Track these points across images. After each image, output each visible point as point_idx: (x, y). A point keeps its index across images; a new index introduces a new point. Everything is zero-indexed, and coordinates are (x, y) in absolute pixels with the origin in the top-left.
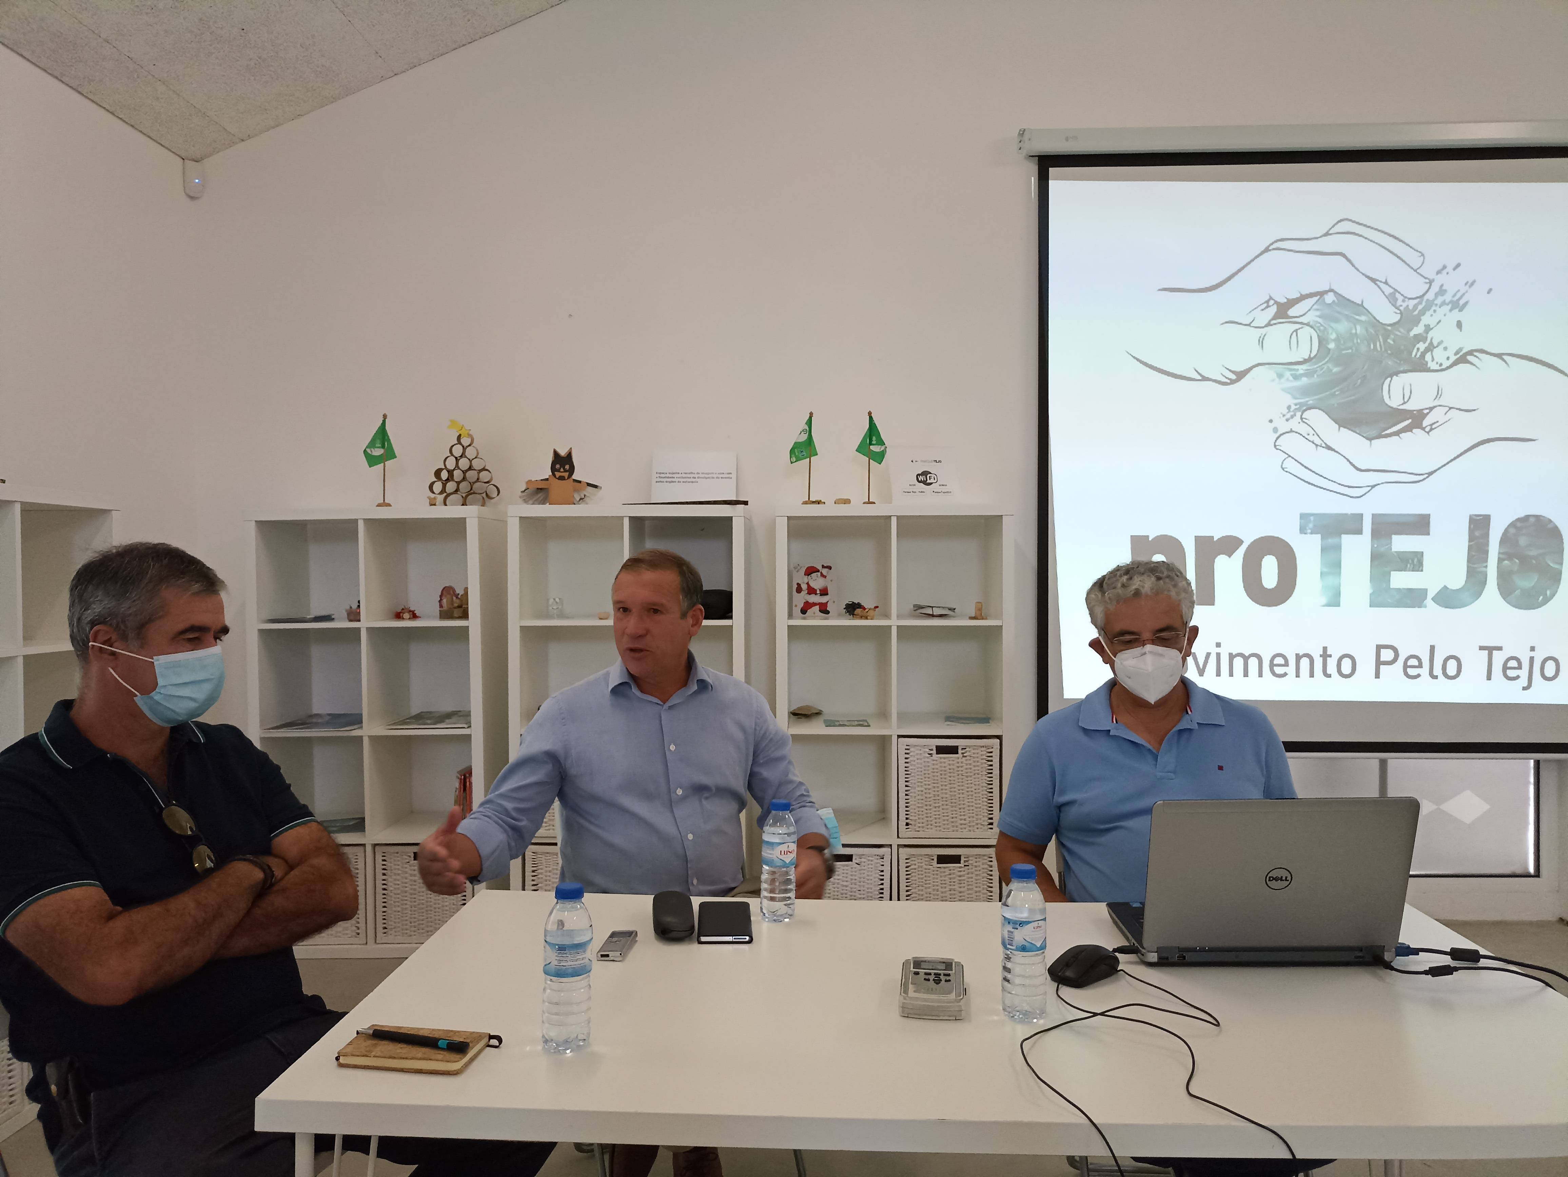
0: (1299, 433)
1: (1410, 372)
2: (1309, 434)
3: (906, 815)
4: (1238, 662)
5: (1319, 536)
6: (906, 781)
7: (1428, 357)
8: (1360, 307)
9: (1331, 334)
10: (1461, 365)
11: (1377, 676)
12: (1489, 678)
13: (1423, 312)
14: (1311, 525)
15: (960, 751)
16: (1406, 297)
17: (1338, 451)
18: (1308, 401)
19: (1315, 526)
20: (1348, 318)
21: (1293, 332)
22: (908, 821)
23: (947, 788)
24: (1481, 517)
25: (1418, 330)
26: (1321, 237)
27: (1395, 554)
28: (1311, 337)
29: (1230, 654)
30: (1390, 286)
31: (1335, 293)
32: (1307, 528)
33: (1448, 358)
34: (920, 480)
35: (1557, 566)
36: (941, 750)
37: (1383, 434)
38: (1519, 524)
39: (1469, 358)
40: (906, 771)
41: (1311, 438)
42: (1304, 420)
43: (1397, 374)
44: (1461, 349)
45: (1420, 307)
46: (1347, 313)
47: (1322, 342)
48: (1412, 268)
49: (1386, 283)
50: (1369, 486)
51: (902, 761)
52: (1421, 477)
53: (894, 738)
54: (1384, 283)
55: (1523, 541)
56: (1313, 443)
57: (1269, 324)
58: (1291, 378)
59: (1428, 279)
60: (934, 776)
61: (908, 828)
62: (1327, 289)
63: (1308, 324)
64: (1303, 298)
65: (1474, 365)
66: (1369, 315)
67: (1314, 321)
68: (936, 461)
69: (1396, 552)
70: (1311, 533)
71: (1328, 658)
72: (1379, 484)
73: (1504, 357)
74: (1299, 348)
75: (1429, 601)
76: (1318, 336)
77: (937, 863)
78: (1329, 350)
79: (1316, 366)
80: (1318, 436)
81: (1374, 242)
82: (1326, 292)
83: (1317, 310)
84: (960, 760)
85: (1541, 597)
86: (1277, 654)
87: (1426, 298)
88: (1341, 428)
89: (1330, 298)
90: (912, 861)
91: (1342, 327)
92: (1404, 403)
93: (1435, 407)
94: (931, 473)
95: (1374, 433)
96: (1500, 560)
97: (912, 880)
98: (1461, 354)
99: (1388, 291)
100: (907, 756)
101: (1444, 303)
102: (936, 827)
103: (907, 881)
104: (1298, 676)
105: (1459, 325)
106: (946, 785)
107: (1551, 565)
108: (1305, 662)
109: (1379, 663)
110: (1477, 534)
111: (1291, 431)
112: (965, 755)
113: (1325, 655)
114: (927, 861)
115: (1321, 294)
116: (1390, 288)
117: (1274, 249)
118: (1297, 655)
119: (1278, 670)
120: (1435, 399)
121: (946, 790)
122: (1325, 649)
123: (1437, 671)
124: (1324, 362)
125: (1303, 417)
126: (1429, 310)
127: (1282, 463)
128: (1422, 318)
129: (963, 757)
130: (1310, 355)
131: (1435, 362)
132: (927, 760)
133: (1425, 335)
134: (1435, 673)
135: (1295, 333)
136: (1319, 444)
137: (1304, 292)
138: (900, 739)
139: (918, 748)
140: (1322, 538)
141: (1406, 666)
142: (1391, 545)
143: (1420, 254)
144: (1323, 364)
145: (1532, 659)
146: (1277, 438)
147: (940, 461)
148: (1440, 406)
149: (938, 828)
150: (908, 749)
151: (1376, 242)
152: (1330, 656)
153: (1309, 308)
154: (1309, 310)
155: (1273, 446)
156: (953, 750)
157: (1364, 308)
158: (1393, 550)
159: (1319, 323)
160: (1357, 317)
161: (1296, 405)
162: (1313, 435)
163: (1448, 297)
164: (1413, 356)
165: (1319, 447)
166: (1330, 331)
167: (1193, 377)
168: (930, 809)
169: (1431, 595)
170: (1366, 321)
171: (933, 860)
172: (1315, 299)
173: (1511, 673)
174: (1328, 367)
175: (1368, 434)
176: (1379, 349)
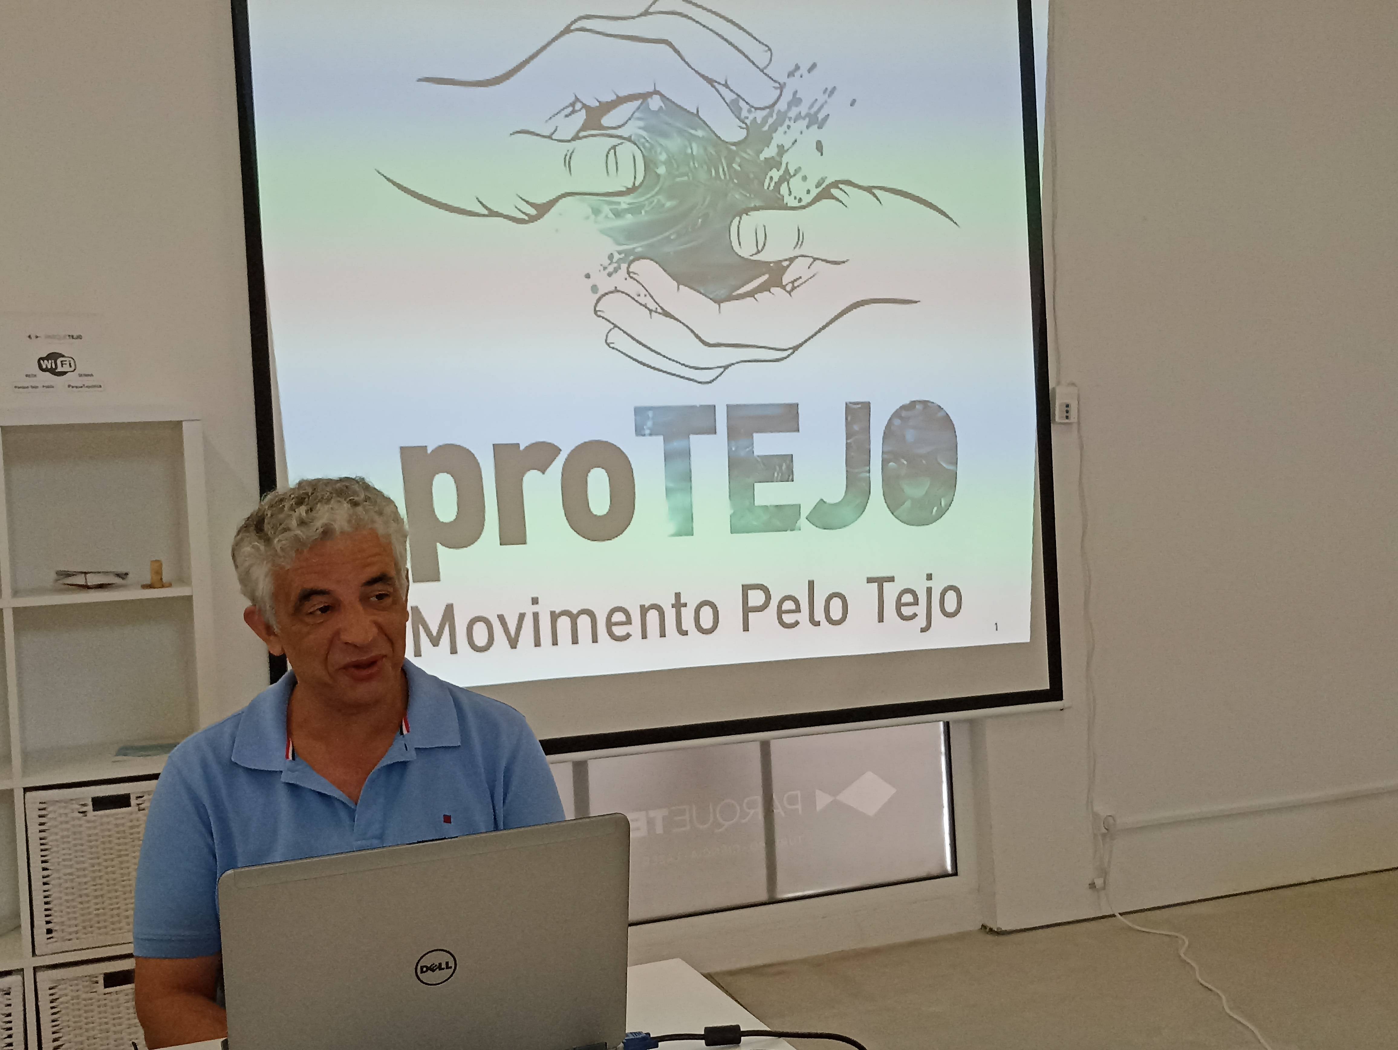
0: (627, 294)
1: (763, 209)
2: (639, 295)
3: (47, 916)
4: (564, 624)
5: (661, 438)
6: (43, 862)
7: (784, 189)
8: (695, 118)
9: (661, 153)
10: (825, 201)
11: (746, 628)
12: (881, 619)
13: (774, 129)
14: (649, 424)
15: (133, 802)
16: (753, 107)
17: (679, 318)
18: (634, 248)
19: (654, 424)
20: (681, 132)
21: (610, 150)
22: (50, 926)
23: (113, 863)
24: (860, 406)
25: (770, 152)
26: (638, 16)
27: (759, 460)
28: (634, 157)
29: (552, 613)
30: (731, 90)
31: (662, 96)
32: (645, 427)
33: (808, 192)
34: (44, 367)
35: (951, 467)
36: (100, 803)
37: (734, 294)
38: (904, 414)
39: (834, 192)
40: (42, 844)
41: (641, 299)
42: (631, 275)
43: (747, 211)
44: (823, 180)
45: (771, 121)
46: (679, 125)
47: (649, 165)
48: (758, 67)
49: (726, 85)
50: (720, 367)
51: (34, 829)
52: (785, 354)
53: (19, 794)
54: (723, 85)
55: (910, 435)
56: (646, 307)
57: (576, 138)
58: (611, 215)
59: (779, 83)
60: (91, 847)
61: (52, 937)
62: (651, 89)
63: (629, 139)
64: (620, 101)
65: (841, 202)
66: (707, 129)
67: (636, 135)
68: (73, 336)
69: (758, 456)
70: (651, 435)
71: (682, 608)
72: (733, 364)
73: (877, 192)
74: (618, 172)
75: (803, 522)
76: (644, 156)
77: (106, 987)
78: (658, 176)
79: (643, 199)
80: (652, 297)
81: (708, 28)
82: (649, 95)
83: (639, 119)
84: (134, 816)
85: (935, 508)
86: (615, 608)
87: (777, 108)
88: (681, 287)
89: (655, 103)
90: (61, 990)
91: (674, 144)
92: (758, 252)
93: (797, 257)
94: (63, 356)
95: (723, 293)
96: (885, 462)
97: (63, 1021)
98: (823, 186)
99: (729, 96)
100: (42, 820)
101: (798, 117)
102: (99, 928)
103: (54, 1024)
104: (644, 636)
105: (819, 147)
106: (112, 860)
107: (944, 465)
108: (653, 616)
109: (747, 610)
110: (856, 428)
111: (616, 290)
112: (142, 806)
113: (679, 605)
114: (87, 986)
115: (644, 97)
116: (732, 94)
117: (577, 30)
118: (642, 607)
119: (618, 631)
120: (796, 246)
121: (113, 867)
122: (678, 596)
123: (819, 615)
124: (653, 193)
125: (631, 270)
126: (781, 125)
127: (607, 336)
128: (774, 135)
129: (139, 810)
130: (634, 184)
131: (792, 197)
132: (77, 822)
133: (778, 159)
134: (817, 619)
135: (612, 151)
136: (654, 309)
137: (622, 94)
138: (28, 794)
139: (59, 804)
140: (665, 441)
141: (780, 612)
142: (753, 447)
143: (767, 48)
144: (653, 196)
145: (929, 590)
146: (599, 300)
147: (79, 337)
148: (803, 256)
149: (103, 930)
150: (44, 809)
151: (710, 28)
152: (685, 605)
153: (630, 116)
154: (630, 119)
155: (593, 313)
156: (123, 801)
157: (700, 119)
158: (756, 454)
159: (645, 138)
160: (693, 132)
161: (620, 253)
162: (645, 296)
163: (803, 109)
164: (766, 188)
165: (653, 314)
166: (659, 150)
167: (477, 211)
168: (88, 902)
169: (805, 512)
170: (703, 137)
171: (97, 982)
172: (637, 103)
173: (906, 611)
174: (659, 201)
175: (715, 294)
176: (722, 177)
